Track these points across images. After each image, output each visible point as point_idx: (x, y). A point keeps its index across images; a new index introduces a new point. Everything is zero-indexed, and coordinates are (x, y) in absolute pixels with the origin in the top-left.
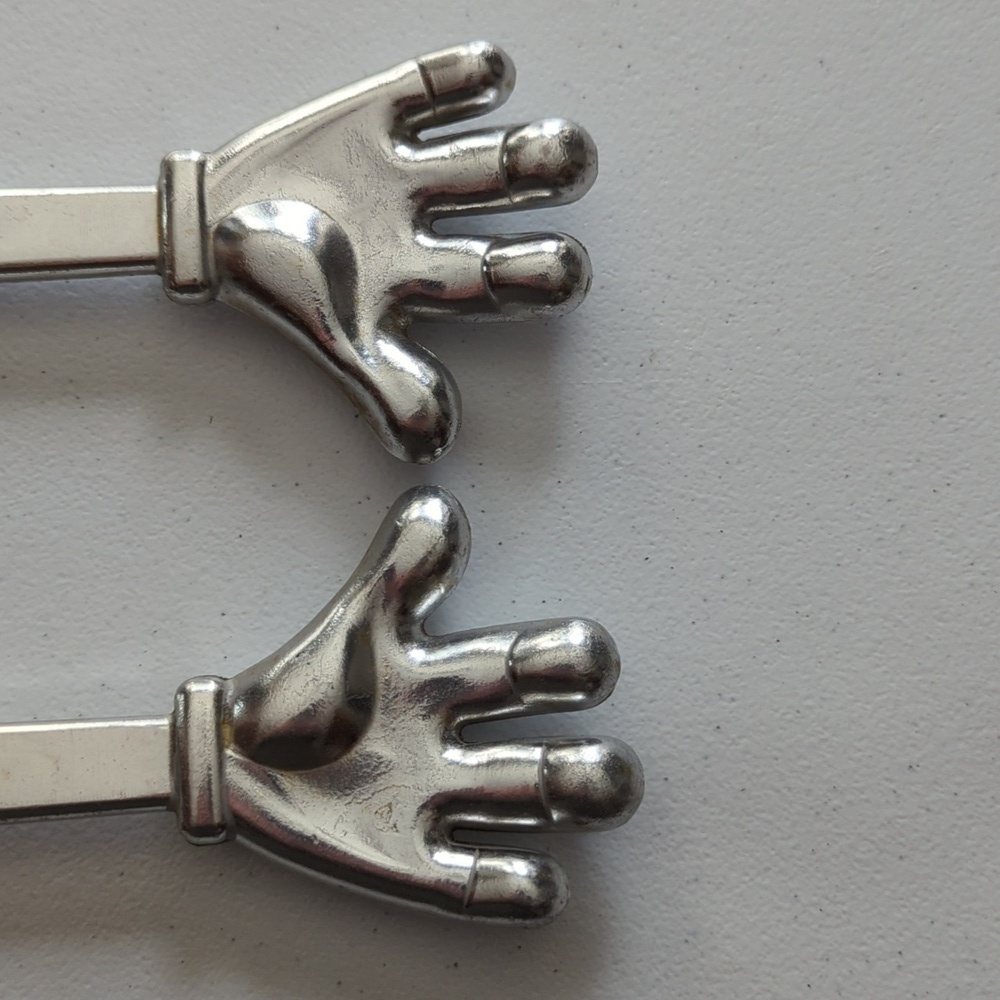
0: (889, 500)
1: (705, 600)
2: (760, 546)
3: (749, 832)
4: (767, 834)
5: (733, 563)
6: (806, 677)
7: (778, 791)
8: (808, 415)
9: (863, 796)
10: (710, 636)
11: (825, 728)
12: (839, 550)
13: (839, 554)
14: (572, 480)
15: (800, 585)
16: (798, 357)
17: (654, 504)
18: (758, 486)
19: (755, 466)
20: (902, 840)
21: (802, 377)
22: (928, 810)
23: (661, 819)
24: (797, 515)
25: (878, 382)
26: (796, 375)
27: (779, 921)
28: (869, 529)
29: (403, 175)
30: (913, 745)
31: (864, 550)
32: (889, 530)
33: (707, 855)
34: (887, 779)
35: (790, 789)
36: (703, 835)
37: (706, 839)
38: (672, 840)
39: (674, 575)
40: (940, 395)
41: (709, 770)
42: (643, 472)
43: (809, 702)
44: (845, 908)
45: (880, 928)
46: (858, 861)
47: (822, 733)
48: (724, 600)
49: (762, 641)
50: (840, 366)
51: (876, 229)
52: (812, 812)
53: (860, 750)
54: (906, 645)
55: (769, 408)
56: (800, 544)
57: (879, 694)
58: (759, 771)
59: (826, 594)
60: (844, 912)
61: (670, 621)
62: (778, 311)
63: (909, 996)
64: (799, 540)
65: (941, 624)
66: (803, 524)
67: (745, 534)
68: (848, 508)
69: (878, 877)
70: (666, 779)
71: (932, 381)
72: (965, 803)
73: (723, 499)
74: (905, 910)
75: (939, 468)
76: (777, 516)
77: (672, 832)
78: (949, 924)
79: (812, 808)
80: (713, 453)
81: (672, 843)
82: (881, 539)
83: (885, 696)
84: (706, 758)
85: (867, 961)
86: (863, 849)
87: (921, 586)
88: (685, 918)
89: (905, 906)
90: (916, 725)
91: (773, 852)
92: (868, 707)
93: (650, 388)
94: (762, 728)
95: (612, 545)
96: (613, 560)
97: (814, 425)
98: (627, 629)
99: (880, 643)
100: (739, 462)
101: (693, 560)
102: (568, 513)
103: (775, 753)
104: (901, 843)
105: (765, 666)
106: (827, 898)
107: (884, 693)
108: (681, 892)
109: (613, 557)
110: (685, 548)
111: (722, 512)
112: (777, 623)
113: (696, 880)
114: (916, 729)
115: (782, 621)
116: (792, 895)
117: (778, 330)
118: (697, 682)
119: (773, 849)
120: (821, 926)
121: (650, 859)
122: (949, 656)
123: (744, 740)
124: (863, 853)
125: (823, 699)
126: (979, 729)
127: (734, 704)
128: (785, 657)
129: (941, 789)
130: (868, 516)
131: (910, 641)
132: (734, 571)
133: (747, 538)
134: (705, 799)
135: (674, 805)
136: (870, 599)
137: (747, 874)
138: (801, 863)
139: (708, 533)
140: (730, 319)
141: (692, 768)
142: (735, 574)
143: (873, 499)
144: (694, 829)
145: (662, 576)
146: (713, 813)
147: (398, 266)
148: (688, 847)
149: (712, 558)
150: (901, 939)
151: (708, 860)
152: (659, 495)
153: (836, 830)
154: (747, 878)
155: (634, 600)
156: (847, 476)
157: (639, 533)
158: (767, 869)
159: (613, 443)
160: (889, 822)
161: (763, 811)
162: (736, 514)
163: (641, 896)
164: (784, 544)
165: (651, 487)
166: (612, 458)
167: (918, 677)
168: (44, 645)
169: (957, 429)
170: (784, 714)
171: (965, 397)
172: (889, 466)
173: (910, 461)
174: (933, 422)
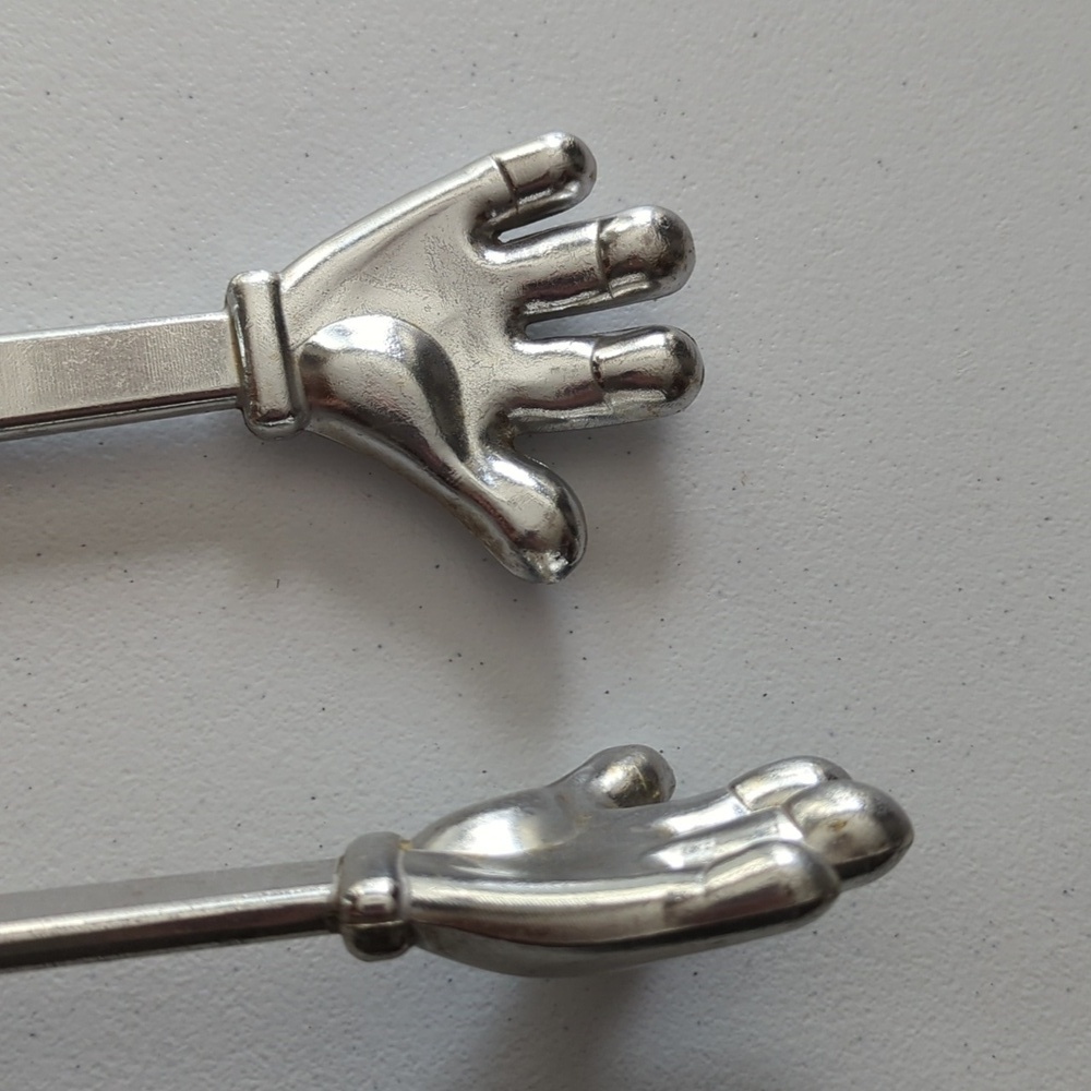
0: (1006, 611)
1: (832, 734)
2: (880, 672)
3: (908, 980)
4: (928, 981)
5: (855, 691)
6: (946, 806)
7: (933, 933)
8: (912, 528)
9: (1022, 928)
11: (973, 860)
12: (961, 669)
13: (962, 672)
14: (676, 617)
15: (927, 709)
16: (894, 469)
17: (765, 636)
18: (871, 607)
19: (864, 587)
20: (1067, 971)
21: (901, 489)
23: (815, 976)
24: (914, 636)
25: (978, 489)
26: (895, 488)
27: (953, 1073)
28: (990, 643)
29: (493, 278)
30: (1065, 869)
31: (987, 666)
32: (1010, 643)
33: (868, 1011)
34: (1043, 908)
35: (945, 929)
36: (861, 989)
37: (864, 993)
38: (829, 999)
39: (796, 710)
40: (1042, 498)
42: (749, 602)
43: (952, 834)
44: (1018, 1051)
45: (1057, 1069)
46: (1025, 998)
47: (970, 865)
48: (852, 733)
49: (896, 773)
50: (938, 474)
51: (956, 330)
52: (971, 951)
53: (1011, 880)
54: (1044, 762)
55: (871, 524)
56: (922, 665)
57: (1022, 818)
58: (911, 913)
59: (955, 716)
60: (1018, 1056)
62: (867, 423)
64: (921, 662)
65: (1076, 737)
66: (922, 643)
67: (864, 660)
68: (965, 623)
69: (1048, 1014)
70: (815, 933)
71: (1033, 484)
73: (837, 624)
74: (1080, 1046)
75: (1051, 574)
76: (894, 638)
77: (828, 990)
79: (970, 948)
80: (819, 576)
81: (830, 1002)
82: (1002, 653)
83: (1029, 819)
86: (1028, 985)
87: (1050, 699)
88: (853, 1083)
89: (1079, 1043)
90: (1064, 846)
91: (936, 1000)
92: (1014, 832)
93: (746, 512)
95: (726, 683)
96: (730, 699)
97: (920, 538)
99: (1016, 763)
100: (848, 583)
101: (813, 692)
102: (676, 653)
103: (926, 892)
104: (1066, 975)
106: (998, 1043)
107: (1028, 815)
108: (846, 1054)
109: (730, 696)
110: (804, 680)
111: (837, 638)
112: (909, 752)
113: (860, 1039)
114: (1066, 850)
115: (914, 749)
116: (962, 1044)
117: (871, 442)
119: (936, 996)
120: (996, 1074)
121: (809, 1022)
124: (1029, 989)
125: (966, 828)
128: (921, 788)
130: (987, 629)
131: (1046, 758)
132: (858, 700)
133: (866, 664)
134: (858, 950)
135: (826, 960)
136: (1000, 717)
137: (912, 1027)
138: (967, 1008)
139: (825, 662)
140: (819, 434)
141: (841, 917)
142: (859, 703)
143: (990, 612)
144: (851, 983)
145: (784, 713)
146: (868, 964)
147: (500, 375)
148: (846, 1004)
149: (833, 688)
151: (870, 1016)
152: (769, 625)
153: (998, 968)
154: (913, 1031)
155: (757, 741)
156: (960, 589)
157: (753, 668)
158: (932, 1018)
159: (714, 573)
160: (1052, 954)
161: (920, 957)
162: (852, 640)
163: (804, 1064)
164: (905, 666)
165: (760, 617)
166: (713, 590)
167: (1060, 795)
168: (113, 854)
169: (1064, 532)
170: (929, 849)
171: (1068, 498)
172: (1001, 575)
173: (1021, 569)
174: (1039, 526)
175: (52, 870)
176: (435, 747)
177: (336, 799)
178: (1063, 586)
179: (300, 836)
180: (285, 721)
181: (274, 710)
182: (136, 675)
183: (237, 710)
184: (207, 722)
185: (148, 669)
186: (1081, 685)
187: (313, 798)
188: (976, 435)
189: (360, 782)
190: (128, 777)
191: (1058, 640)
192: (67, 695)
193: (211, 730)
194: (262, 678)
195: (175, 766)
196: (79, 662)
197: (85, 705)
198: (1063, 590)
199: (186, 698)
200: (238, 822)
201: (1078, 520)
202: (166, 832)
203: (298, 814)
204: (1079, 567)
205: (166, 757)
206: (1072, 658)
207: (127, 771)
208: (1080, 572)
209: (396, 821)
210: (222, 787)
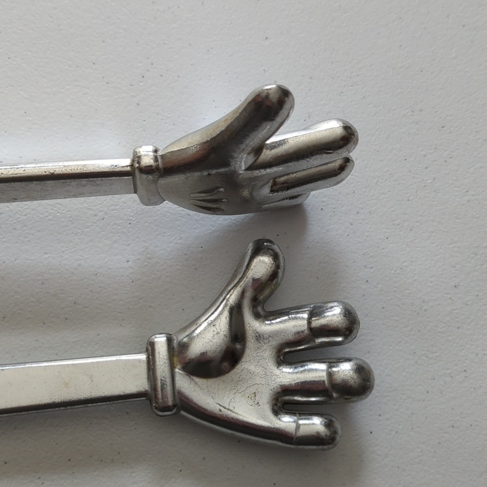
0: (426, 168)
1: (352, 224)
2: (372, 196)
3: (389, 327)
4: (397, 326)
5: (361, 205)
6: (403, 252)
7: (399, 306)
8: (383, 134)
9: (437, 303)
10: (357, 240)
11: (415, 275)
12: (407, 194)
13: (408, 195)
15: (393, 211)
16: (375, 108)
18: (367, 169)
19: (364, 160)
20: (457, 320)
21: (379, 117)
22: (466, 305)
24: (386, 180)
25: (412, 115)
26: (376, 117)
27: (409, 365)
28: (419, 182)
30: (455, 277)
31: (419, 192)
32: (428, 181)
33: (372, 340)
34: (446, 293)
35: (404, 304)
36: (368, 331)
37: (370, 333)
39: (336, 215)
40: (440, 118)
41: (366, 301)
43: (406, 264)
44: (437, 354)
45: (455, 361)
46: (440, 332)
47: (414, 277)
48: (360, 223)
49: (380, 239)
50: (394, 110)
51: (400, 46)
52: (416, 313)
53: (432, 282)
54: (444, 232)
55: (365, 133)
56: (390, 193)
57: (436, 256)
58: (389, 298)
59: (405, 214)
60: (437, 356)
61: (337, 236)
62: (363, 88)
63: (472, 389)
64: (389, 191)
65: (458, 220)
66: (389, 184)
67: (365, 192)
68: (409, 174)
69: (450, 338)
71: (436, 112)
72: (482, 299)
74: (464, 351)
75: (446, 151)
76: (378, 182)
78: (484, 355)
79: (415, 312)
82: (425, 186)
83: (439, 256)
84: (364, 296)
85: (451, 377)
86: (441, 327)
87: (447, 205)
89: (463, 349)
90: (455, 267)
91: (401, 334)
92: (433, 262)
94: (387, 279)
98: (318, 243)
99: (433, 233)
101: (343, 207)
103: (395, 289)
104: (457, 321)
105: (384, 251)
106: (429, 351)
107: (439, 255)
110: (339, 202)
111: (352, 183)
112: (386, 230)
113: (369, 352)
114: (455, 269)
115: (388, 229)
116: (413, 352)
117: (364, 97)
118: (354, 262)
119: (401, 333)
120: (428, 364)
122: (464, 234)
123: (379, 286)
124: (441, 328)
125: (411, 261)
126: (483, 265)
127: (373, 270)
128: (391, 245)
129: (471, 294)
130: (418, 176)
131: (446, 230)
132: (362, 209)
133: (366, 194)
136: (425, 214)
137: (391, 346)
138: (415, 337)
139: (348, 194)
140: (342, 94)
141: (358, 301)
142: (363, 210)
143: (419, 168)
145: (331, 216)
146: (371, 321)
149: (351, 205)
150: (465, 364)
153: (427, 320)
154: (391, 348)
157: (316, 198)
158: (400, 342)
160: (451, 313)
161: (393, 316)
162: (359, 183)
164: (382, 194)
167: (452, 246)
168: (42, 288)
169: (450, 132)
170: (396, 271)
171: (452, 117)
172: (423, 153)
173: (432, 149)
174: (440, 130)
175: (16, 296)
176: (179, 238)
177: (138, 261)
178: (451, 156)
179: (123, 277)
180: (114, 229)
181: (108, 225)
182: (47, 212)
183: (92, 225)
184: (79, 231)
185: (52, 209)
186: (460, 198)
187: (128, 261)
188: (410, 92)
189: (148, 254)
190: (47, 256)
191: (449, 179)
192: (18, 222)
193: (82, 234)
194: (102, 211)
195: (67, 250)
196: (22, 208)
197: (26, 226)
198: (451, 158)
199: (70, 221)
200: (96, 273)
201: (456, 127)
202: (65, 278)
203: (122, 268)
204: (458, 147)
205: (62, 247)
206: (456, 187)
207: (46, 253)
208: (458, 149)
209: (165, 269)
210: (88, 259)
